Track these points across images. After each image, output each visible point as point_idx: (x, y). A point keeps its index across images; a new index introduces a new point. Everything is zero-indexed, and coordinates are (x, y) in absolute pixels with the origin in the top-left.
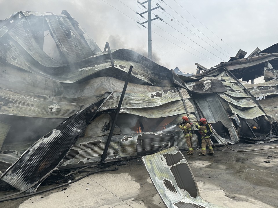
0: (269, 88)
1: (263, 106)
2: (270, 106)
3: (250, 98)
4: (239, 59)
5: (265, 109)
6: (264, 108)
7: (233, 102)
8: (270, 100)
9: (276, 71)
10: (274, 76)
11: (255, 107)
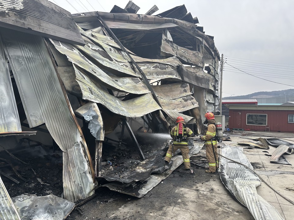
0: (167, 68)
1: (158, 96)
2: (167, 96)
3: (140, 78)
4: (126, 12)
5: (161, 101)
6: (159, 98)
7: (100, 75)
8: (167, 88)
9: (176, 46)
10: (174, 53)
11: (146, 95)
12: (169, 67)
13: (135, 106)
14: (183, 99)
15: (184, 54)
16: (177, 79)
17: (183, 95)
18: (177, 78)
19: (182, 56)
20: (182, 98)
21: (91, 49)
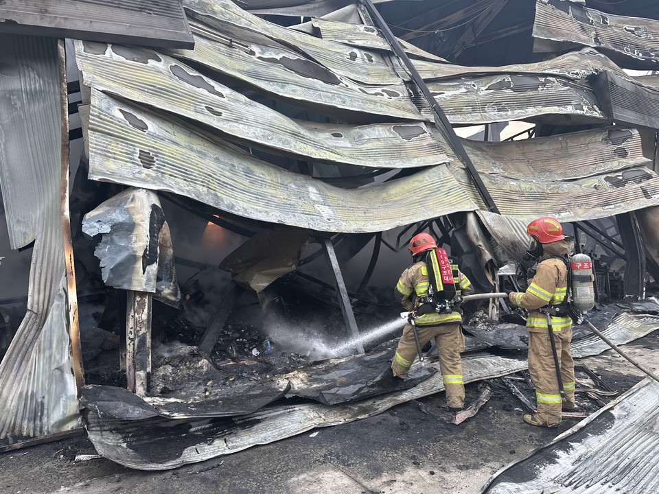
0: (544, 84)
2: (543, 171)
3: (427, 122)
5: (501, 185)
6: (495, 179)
9: (597, 17)
10: (585, 37)
11: (434, 169)
12: (550, 81)
13: (384, 201)
14: (607, 179)
15: (631, 38)
16: (583, 116)
17: (610, 166)
18: (578, 112)
19: (621, 43)
20: (605, 176)
21: (259, 58)
